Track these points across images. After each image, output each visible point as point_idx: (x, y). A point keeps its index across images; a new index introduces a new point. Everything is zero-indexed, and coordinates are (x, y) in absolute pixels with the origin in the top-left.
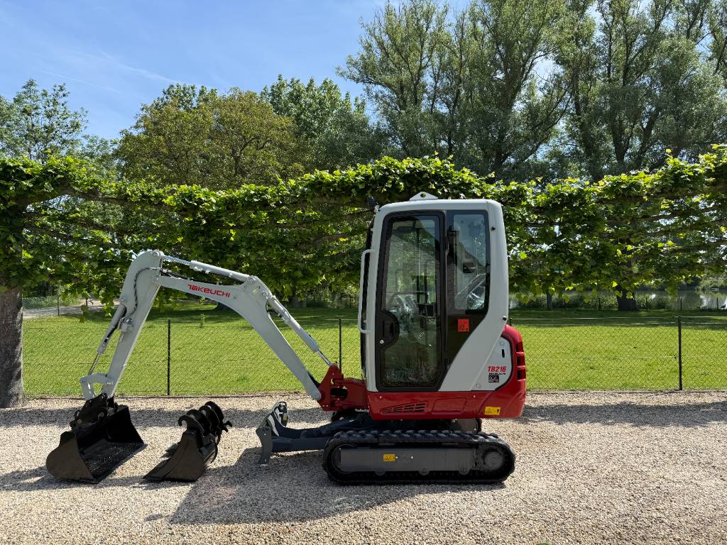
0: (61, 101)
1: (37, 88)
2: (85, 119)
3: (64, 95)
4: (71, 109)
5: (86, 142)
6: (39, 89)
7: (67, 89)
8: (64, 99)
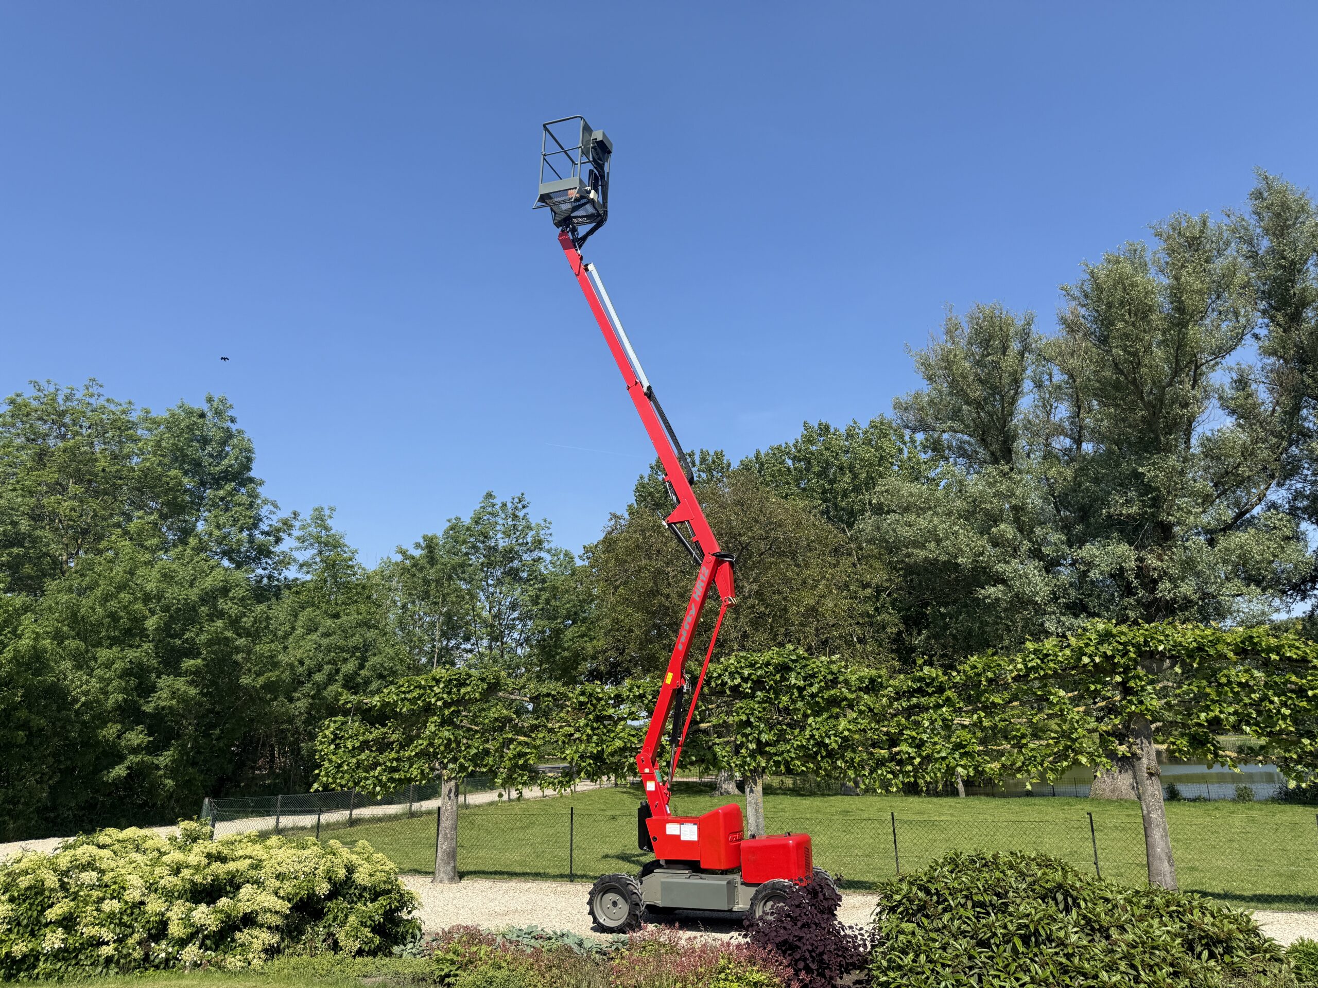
0: (521, 514)
1: (494, 501)
2: (548, 532)
3: (524, 507)
4: (534, 521)
5: (547, 557)
6: (498, 502)
7: (527, 498)
8: (524, 511)
